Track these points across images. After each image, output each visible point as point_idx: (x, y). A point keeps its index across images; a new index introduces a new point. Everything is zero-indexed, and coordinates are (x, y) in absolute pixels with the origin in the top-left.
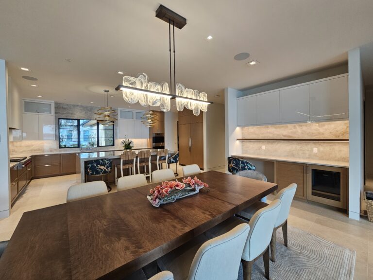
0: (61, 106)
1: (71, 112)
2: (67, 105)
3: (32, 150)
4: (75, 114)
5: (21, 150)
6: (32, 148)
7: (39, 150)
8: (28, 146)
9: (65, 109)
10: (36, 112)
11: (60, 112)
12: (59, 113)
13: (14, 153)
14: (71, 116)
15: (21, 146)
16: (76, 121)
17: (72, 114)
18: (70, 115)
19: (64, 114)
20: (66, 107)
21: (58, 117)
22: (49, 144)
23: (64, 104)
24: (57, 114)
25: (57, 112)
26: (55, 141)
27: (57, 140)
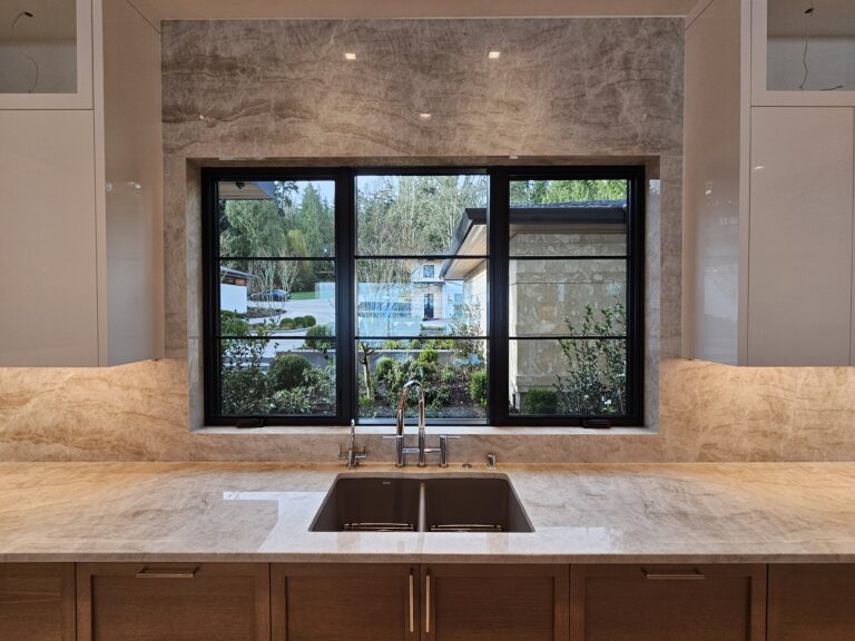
0: (207, 49)
1: (273, 95)
2: (250, 30)
3: (18, 435)
4: (307, 115)
6: (17, 417)
7: (60, 434)
9: (232, 67)
11: (200, 104)
12: (192, 112)
14: (277, 138)
16: (326, 190)
17: (282, 110)
18: (272, 126)
19: (221, 117)
20: (238, 50)
21: (181, 148)
22: (128, 388)
23: (220, 23)
24: (175, 121)
25: (177, 108)
26: (161, 364)
27: (176, 359)
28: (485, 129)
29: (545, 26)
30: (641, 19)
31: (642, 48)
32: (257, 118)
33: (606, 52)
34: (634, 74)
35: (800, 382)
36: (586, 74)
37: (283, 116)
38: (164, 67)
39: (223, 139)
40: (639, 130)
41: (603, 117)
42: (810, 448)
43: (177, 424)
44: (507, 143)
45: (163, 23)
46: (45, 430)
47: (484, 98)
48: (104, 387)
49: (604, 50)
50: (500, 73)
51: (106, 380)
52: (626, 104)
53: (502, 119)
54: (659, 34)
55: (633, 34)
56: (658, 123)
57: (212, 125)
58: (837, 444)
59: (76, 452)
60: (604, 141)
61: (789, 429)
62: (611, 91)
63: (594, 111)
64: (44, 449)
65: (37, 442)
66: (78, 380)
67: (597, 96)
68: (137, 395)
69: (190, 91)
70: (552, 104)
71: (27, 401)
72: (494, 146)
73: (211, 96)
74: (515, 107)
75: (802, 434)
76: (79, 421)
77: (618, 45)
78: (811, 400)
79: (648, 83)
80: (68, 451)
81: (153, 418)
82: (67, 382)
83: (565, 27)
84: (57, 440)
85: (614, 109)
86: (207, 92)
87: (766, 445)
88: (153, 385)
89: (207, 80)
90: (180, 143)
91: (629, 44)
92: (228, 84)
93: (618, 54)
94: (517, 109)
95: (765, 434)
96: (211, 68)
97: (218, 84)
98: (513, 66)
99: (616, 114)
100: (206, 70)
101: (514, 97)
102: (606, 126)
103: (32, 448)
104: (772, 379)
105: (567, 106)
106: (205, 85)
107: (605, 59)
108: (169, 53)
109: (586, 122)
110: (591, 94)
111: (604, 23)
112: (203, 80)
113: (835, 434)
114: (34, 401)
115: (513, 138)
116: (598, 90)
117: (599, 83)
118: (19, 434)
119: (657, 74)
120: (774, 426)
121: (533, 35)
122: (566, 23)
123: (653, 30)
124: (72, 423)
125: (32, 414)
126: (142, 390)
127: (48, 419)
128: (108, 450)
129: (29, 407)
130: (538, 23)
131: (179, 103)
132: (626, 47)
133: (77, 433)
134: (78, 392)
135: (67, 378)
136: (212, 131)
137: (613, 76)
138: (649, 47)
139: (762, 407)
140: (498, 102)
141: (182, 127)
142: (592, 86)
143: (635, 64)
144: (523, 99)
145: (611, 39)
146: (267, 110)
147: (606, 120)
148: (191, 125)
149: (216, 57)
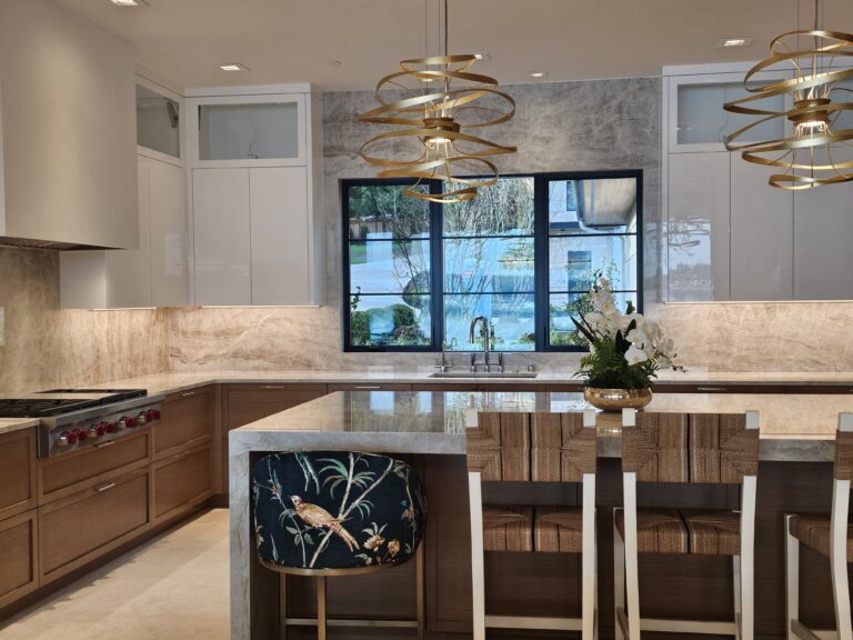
0: (352, 109)
3: (235, 355)
4: (413, 150)
5: (202, 354)
6: (235, 343)
7: (260, 354)
8: (222, 334)
10: (251, 156)
11: (346, 145)
12: (341, 149)
13: (177, 363)
15: (198, 333)
17: (397, 147)
18: (391, 157)
21: (336, 172)
22: (302, 324)
23: (359, 92)
24: (332, 156)
25: (332, 147)
26: (323, 309)
27: (332, 306)
28: (527, 155)
29: (566, 87)
30: (629, 80)
31: (630, 99)
32: (382, 153)
33: (605, 103)
34: (625, 116)
35: (742, 318)
36: (593, 117)
37: (398, 151)
38: (324, 122)
39: (361, 166)
40: (629, 152)
41: (603, 144)
42: (750, 363)
43: (333, 347)
44: (540, 163)
45: (324, 94)
46: (252, 351)
47: (526, 136)
48: (287, 324)
49: (605, 101)
50: (536, 119)
51: (288, 319)
52: (619, 137)
53: (538, 149)
54: (641, 89)
55: (624, 89)
56: (642, 147)
57: (354, 158)
58: (771, 360)
59: (270, 365)
60: (605, 160)
61: (735, 350)
62: (610, 128)
63: (599, 141)
64: (252, 363)
65: (247, 359)
66: (272, 320)
67: (601, 131)
68: (308, 328)
69: (341, 136)
70: (571, 138)
71: (241, 332)
72: (532, 166)
73: (354, 139)
74: (547, 141)
75: (744, 353)
76: (273, 345)
77: (613, 97)
78: (750, 330)
79: (634, 121)
80: (265, 364)
81: (317, 343)
82: (266, 321)
83: (579, 87)
84: (259, 357)
85: (612, 139)
86: (350, 137)
87: (719, 361)
88: (319, 322)
89: (351, 129)
90: (335, 169)
91: (621, 96)
92: (364, 132)
93: (614, 103)
94: (547, 142)
95: (718, 353)
96: (354, 122)
97: (357, 132)
98: (544, 114)
99: (613, 143)
100: (350, 123)
101: (546, 134)
102: (606, 151)
103: (244, 363)
104: (722, 315)
105: (581, 138)
106: (350, 133)
107: (606, 106)
108: (328, 113)
109: (592, 149)
110: (596, 130)
111: (604, 83)
112: (348, 129)
113: (767, 353)
114: (246, 333)
115: (545, 161)
116: (600, 127)
117: (602, 122)
118: (236, 353)
119: (640, 115)
120: (724, 348)
121: (559, 93)
122: (579, 85)
123: (637, 87)
124: (268, 347)
125: (244, 341)
126: (311, 326)
127: (254, 345)
128: (290, 364)
129: (242, 337)
130: (561, 85)
131: (334, 144)
132: (619, 98)
133: (271, 353)
134: (272, 327)
135: (265, 318)
136: (354, 161)
137: (611, 118)
138: (635, 98)
139: (716, 335)
140: (535, 138)
141: (336, 160)
142: (597, 125)
143: (625, 110)
144: (550, 135)
145: (609, 94)
146: (388, 147)
147: (606, 147)
148: (341, 158)
149: (356, 115)
